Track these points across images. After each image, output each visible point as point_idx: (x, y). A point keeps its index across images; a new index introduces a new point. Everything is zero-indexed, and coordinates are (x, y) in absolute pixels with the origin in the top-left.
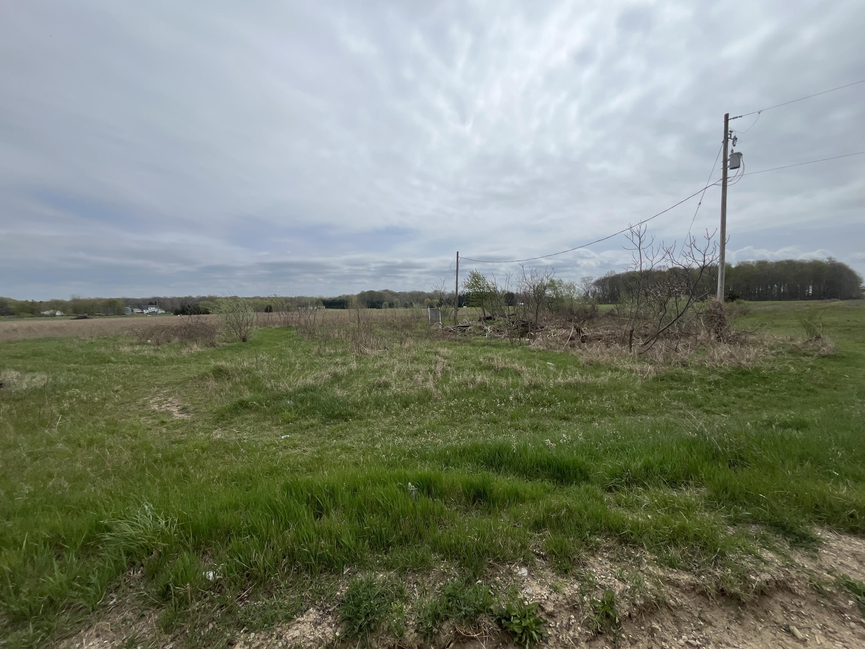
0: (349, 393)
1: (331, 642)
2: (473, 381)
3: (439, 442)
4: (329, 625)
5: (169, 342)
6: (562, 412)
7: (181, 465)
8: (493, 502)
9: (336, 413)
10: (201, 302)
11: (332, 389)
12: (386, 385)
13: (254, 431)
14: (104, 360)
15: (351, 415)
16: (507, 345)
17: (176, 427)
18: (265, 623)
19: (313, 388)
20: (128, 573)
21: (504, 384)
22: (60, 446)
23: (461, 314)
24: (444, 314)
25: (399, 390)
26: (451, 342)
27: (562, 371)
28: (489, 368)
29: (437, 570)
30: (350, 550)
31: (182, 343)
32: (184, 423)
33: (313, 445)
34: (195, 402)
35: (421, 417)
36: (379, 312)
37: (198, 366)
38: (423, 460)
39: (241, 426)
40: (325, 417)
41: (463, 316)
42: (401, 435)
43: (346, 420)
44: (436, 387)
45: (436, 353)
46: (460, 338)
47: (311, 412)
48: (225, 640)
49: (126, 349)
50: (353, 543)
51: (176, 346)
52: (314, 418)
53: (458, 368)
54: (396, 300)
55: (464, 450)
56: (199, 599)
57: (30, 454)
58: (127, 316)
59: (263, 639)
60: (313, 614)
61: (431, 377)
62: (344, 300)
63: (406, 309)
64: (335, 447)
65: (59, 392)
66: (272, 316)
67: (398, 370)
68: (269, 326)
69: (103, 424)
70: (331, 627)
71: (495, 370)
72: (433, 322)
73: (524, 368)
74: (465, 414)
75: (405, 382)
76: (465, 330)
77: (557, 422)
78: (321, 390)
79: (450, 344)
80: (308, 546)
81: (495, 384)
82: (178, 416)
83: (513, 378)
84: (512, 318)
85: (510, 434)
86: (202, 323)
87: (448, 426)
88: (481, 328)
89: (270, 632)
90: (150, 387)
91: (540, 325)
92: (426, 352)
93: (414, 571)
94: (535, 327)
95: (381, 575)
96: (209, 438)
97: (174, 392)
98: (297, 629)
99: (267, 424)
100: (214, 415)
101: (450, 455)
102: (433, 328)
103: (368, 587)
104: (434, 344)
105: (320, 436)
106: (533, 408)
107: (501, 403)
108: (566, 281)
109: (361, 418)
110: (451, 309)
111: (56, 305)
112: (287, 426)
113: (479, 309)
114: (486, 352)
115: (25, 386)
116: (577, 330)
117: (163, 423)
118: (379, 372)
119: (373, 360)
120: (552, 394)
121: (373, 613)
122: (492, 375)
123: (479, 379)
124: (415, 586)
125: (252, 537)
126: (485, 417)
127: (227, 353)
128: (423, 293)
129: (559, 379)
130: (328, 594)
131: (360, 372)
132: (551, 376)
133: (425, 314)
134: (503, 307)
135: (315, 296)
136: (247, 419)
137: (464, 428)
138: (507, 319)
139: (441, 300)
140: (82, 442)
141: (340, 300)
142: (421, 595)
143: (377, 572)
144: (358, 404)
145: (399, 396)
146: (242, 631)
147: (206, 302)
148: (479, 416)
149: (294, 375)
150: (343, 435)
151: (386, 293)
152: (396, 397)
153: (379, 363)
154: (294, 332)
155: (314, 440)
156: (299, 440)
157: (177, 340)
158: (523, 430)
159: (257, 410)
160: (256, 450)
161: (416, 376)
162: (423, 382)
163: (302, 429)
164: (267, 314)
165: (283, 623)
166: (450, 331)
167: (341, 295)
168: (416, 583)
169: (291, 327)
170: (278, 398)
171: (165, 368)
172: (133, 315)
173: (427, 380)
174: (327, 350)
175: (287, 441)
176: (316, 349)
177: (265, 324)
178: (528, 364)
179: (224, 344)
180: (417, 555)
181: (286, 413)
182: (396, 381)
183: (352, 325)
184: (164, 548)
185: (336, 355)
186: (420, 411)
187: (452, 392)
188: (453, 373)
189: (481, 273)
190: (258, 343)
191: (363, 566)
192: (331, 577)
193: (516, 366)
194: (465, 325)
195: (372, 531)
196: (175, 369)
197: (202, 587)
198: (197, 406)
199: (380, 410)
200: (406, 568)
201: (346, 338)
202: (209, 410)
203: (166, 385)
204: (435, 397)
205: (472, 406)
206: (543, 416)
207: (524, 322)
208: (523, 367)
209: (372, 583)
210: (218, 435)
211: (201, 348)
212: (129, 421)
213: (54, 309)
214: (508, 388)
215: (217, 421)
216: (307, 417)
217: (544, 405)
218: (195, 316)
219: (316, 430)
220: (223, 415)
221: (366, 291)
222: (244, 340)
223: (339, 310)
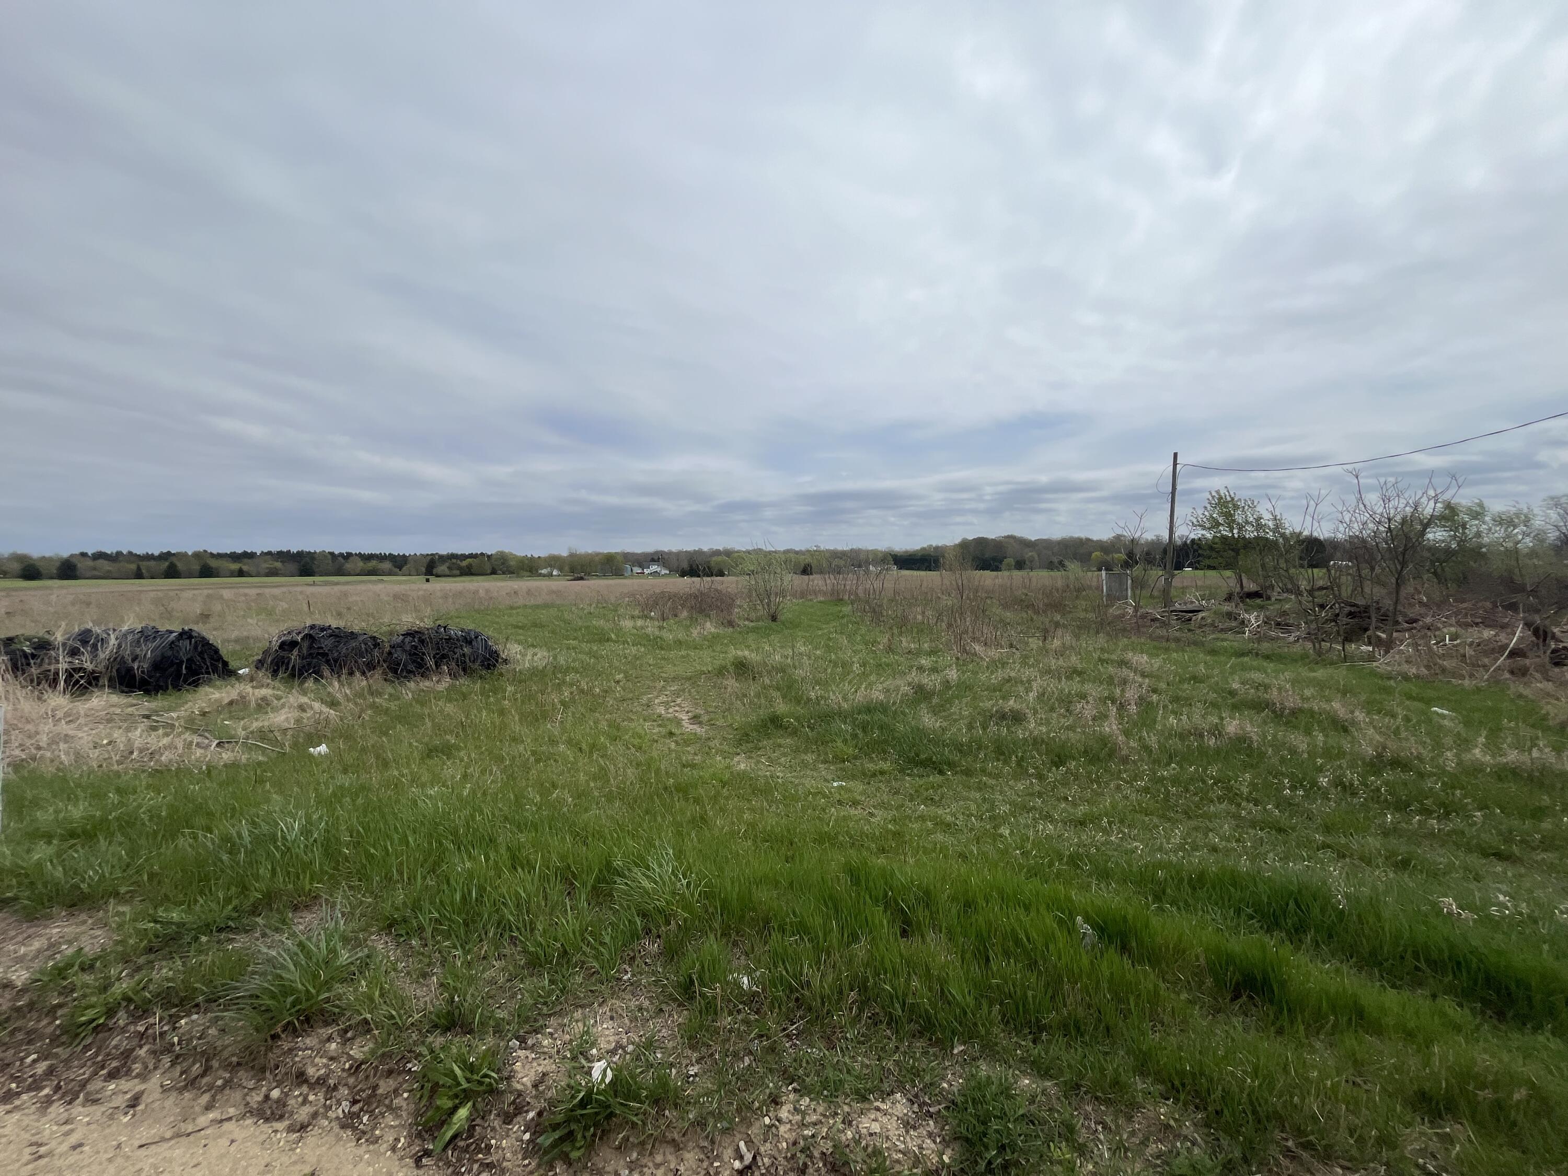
0: (945, 724)
1: (934, 1168)
2: (1216, 731)
3: (1136, 848)
4: (930, 1135)
5: (676, 616)
6: (1491, 839)
7: (697, 801)
8: (1289, 1010)
9: (923, 756)
10: (714, 559)
11: (915, 713)
12: (1017, 718)
13: (791, 766)
14: (603, 638)
15: (951, 765)
16: (1304, 657)
17: (687, 743)
18: (825, 1089)
19: (883, 708)
20: (643, 941)
21: (1303, 747)
22: (562, 747)
23: (1179, 585)
24: (1139, 584)
25: (1044, 729)
26: (1155, 643)
27: (1484, 733)
28: (1258, 706)
29: (1151, 1114)
30: (965, 1013)
31: (691, 618)
32: (696, 738)
33: (883, 806)
34: (710, 710)
35: (1092, 790)
36: (997, 577)
37: (712, 654)
38: (1103, 877)
39: (773, 755)
40: (904, 761)
41: (1184, 589)
42: (1048, 817)
43: (941, 772)
44: (1127, 733)
45: (1123, 663)
46: (1178, 634)
47: (878, 748)
48: (768, 1091)
49: (627, 624)
50: (970, 1000)
51: (684, 623)
52: (885, 760)
53: (1176, 699)
54: (1029, 554)
55: (1202, 876)
56: (730, 1014)
57: (534, 753)
58: (626, 578)
59: (822, 1114)
60: (900, 1105)
61: (1113, 710)
62: (929, 555)
63: (1052, 573)
64: (922, 818)
65: (559, 676)
66: (813, 581)
67: (1041, 690)
68: (810, 598)
69: (604, 725)
70: (935, 1142)
71: (1274, 712)
72: (1112, 598)
73: (1360, 715)
74: (1197, 799)
75: (1054, 715)
76: (1190, 620)
77: (1474, 860)
78: (895, 712)
79: (1155, 648)
80: (891, 981)
81: (1277, 746)
82: (689, 727)
83: (1326, 736)
84: (1320, 597)
85: (1322, 863)
86: (716, 590)
87: (1155, 820)
88: (1230, 616)
89: (832, 1107)
90: (654, 681)
91: (1405, 615)
92: (1100, 659)
93: (1097, 1098)
94: (1387, 619)
95: (1027, 1082)
96: (728, 767)
97: (684, 690)
98: (875, 1120)
99: (810, 758)
100: (735, 732)
101: (1166, 879)
102: (1113, 611)
103: (1002, 1093)
104: (1115, 644)
105: (895, 793)
106: (1392, 814)
107: (1293, 788)
108: (1496, 507)
109: (968, 773)
110: (1156, 575)
111: (553, 561)
112: (841, 765)
113: (1228, 573)
114: (1244, 668)
115: (527, 665)
116: (1536, 632)
117: (671, 734)
118: (1003, 689)
119: (988, 668)
120: (1453, 787)
121: (1013, 1147)
122: (1265, 723)
123: (1232, 727)
124: (1100, 1128)
125: (802, 938)
126: (1250, 813)
127: (751, 637)
128: (1088, 540)
129: (1477, 751)
130: (927, 1078)
131: (965, 687)
132: (1448, 741)
133: (1094, 584)
134: (1292, 571)
135: (880, 548)
136: (780, 746)
137: (1196, 829)
138: (1305, 597)
139: (1131, 555)
140: (584, 746)
141: (923, 555)
142: (1114, 1153)
143: (1017, 1072)
144: (962, 745)
145: (1043, 741)
146: (790, 1088)
147: (719, 558)
148: (1233, 808)
149: (849, 683)
150: (937, 798)
151: (1012, 541)
152: (1036, 742)
153: (1000, 674)
154: (847, 609)
155: (885, 798)
156: (861, 794)
157: (685, 614)
158: (1361, 859)
159: (795, 733)
160: (795, 798)
161: (1079, 706)
162: (1094, 719)
163: (864, 774)
164: (806, 577)
165: (852, 1100)
166: (1152, 620)
167: (925, 546)
168: (1101, 1123)
169: (842, 600)
170: (827, 717)
171: (672, 654)
172: (632, 576)
173: (1104, 717)
174: (904, 644)
175: (842, 792)
176: (884, 640)
177: (803, 595)
178: (1370, 707)
179: (746, 623)
180: (1102, 1070)
181: (839, 744)
182: (1035, 712)
183: (947, 601)
184: (685, 920)
185: (918, 653)
186: (1089, 777)
187: (1162, 747)
188: (1165, 707)
189: (1241, 495)
190: (794, 625)
191: (990, 1050)
192: (931, 1051)
193: (1338, 707)
194: (1190, 607)
195: (1006, 990)
196: (683, 657)
197: (734, 994)
198: (712, 716)
199: (1006, 762)
200: (1078, 1086)
201: (936, 624)
202: (728, 724)
203: (674, 679)
204: (1123, 753)
205: (1215, 783)
206: (1425, 836)
207: (1355, 605)
208: (1357, 713)
209: (1008, 1089)
210: (742, 764)
211: (716, 627)
212: (633, 725)
213: (551, 566)
214: (1312, 755)
215: (739, 743)
216: (874, 756)
217: (1426, 812)
218: (709, 579)
219: (889, 782)
220: (747, 735)
221: (971, 538)
222: (774, 618)
223: (923, 573)
